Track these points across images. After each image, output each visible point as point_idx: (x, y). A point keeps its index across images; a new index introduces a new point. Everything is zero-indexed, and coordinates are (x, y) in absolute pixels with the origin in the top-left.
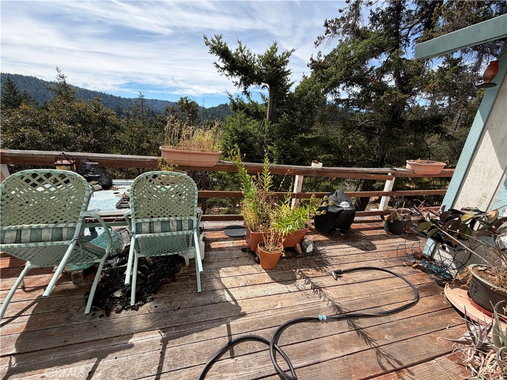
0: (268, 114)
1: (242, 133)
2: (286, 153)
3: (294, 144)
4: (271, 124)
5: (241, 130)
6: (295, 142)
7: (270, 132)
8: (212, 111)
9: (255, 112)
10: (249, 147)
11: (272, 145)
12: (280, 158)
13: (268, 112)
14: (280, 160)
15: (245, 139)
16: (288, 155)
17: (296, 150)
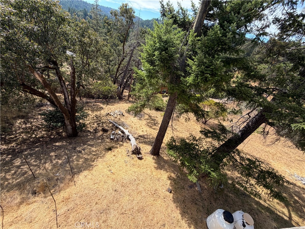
0: (195, 25)
1: (166, 41)
2: (206, 70)
3: (218, 63)
4: (196, 37)
5: (164, 38)
6: (220, 60)
7: (192, 45)
8: (147, 23)
9: (182, 22)
10: (170, 57)
11: (193, 60)
12: (198, 74)
13: (195, 23)
14: (198, 77)
15: (167, 49)
16: (207, 74)
17: (217, 70)
